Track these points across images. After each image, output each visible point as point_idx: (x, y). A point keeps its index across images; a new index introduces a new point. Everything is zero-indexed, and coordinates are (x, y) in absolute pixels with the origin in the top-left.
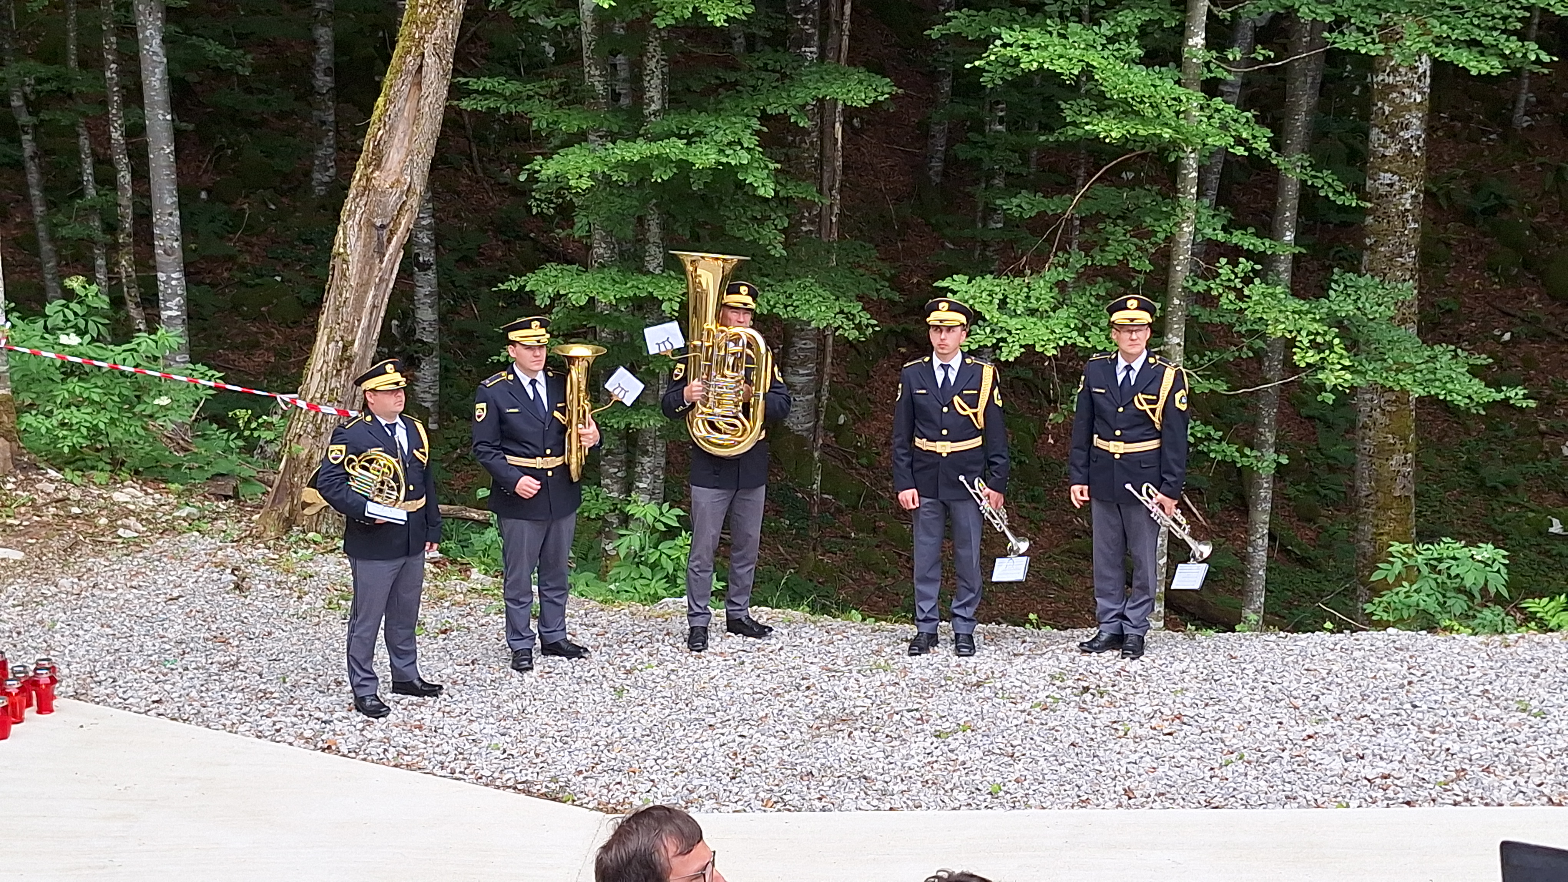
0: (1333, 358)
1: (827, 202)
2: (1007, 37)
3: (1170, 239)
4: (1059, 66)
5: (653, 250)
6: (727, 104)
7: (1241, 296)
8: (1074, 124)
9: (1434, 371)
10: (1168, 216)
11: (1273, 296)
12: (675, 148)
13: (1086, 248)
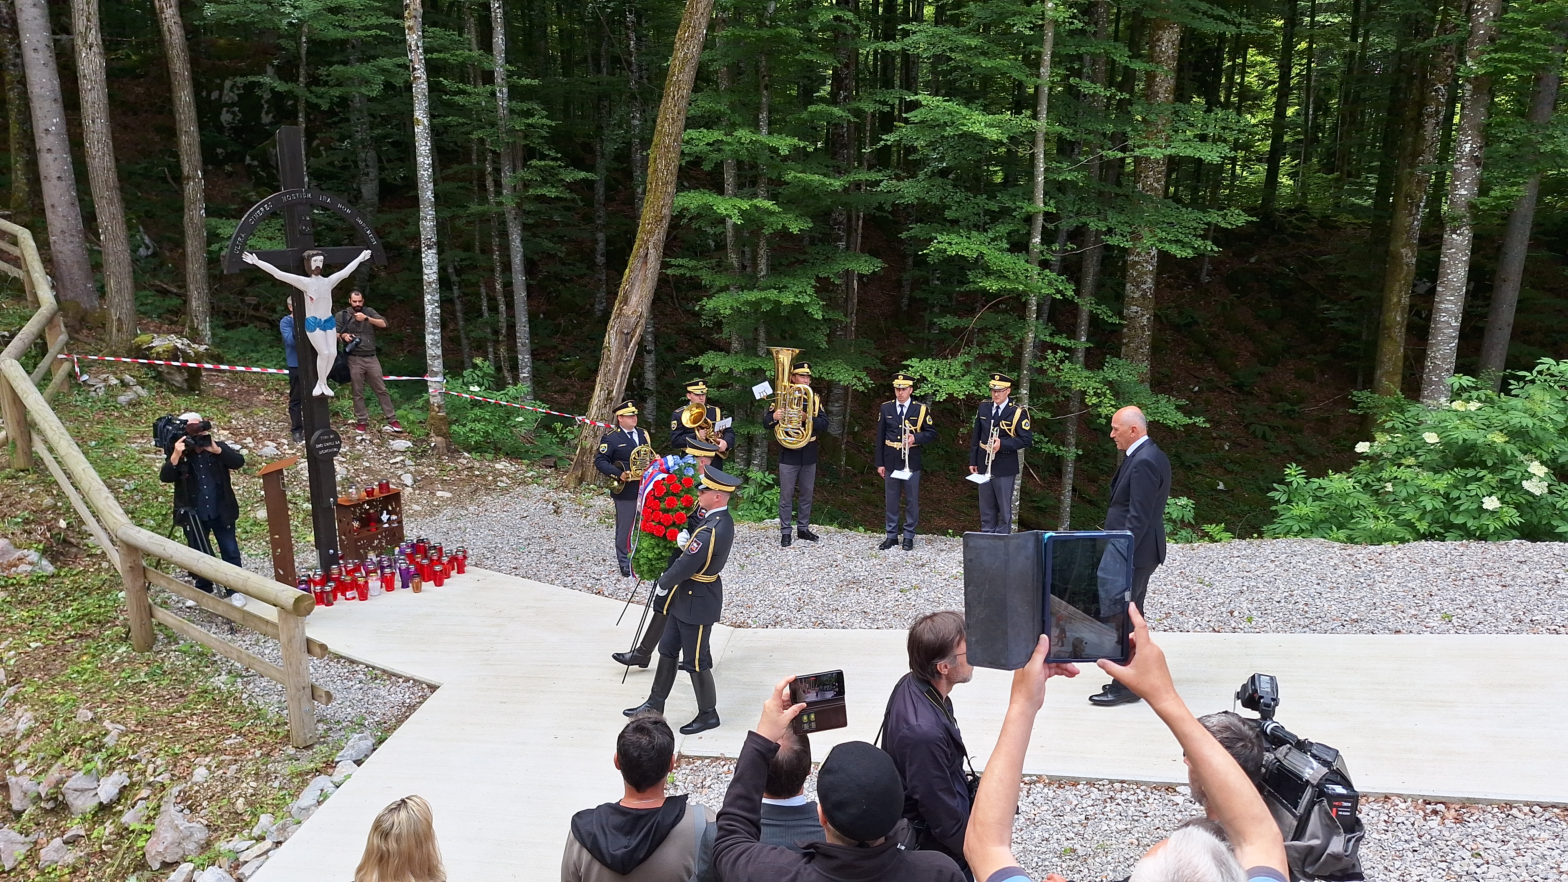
0: (1106, 400)
1: (849, 321)
2: (940, 238)
3: (1022, 340)
4: (966, 253)
5: (762, 345)
6: (799, 271)
7: (1058, 369)
8: (974, 282)
9: (1157, 408)
10: (1022, 328)
11: (1075, 369)
12: (773, 294)
13: (980, 345)
